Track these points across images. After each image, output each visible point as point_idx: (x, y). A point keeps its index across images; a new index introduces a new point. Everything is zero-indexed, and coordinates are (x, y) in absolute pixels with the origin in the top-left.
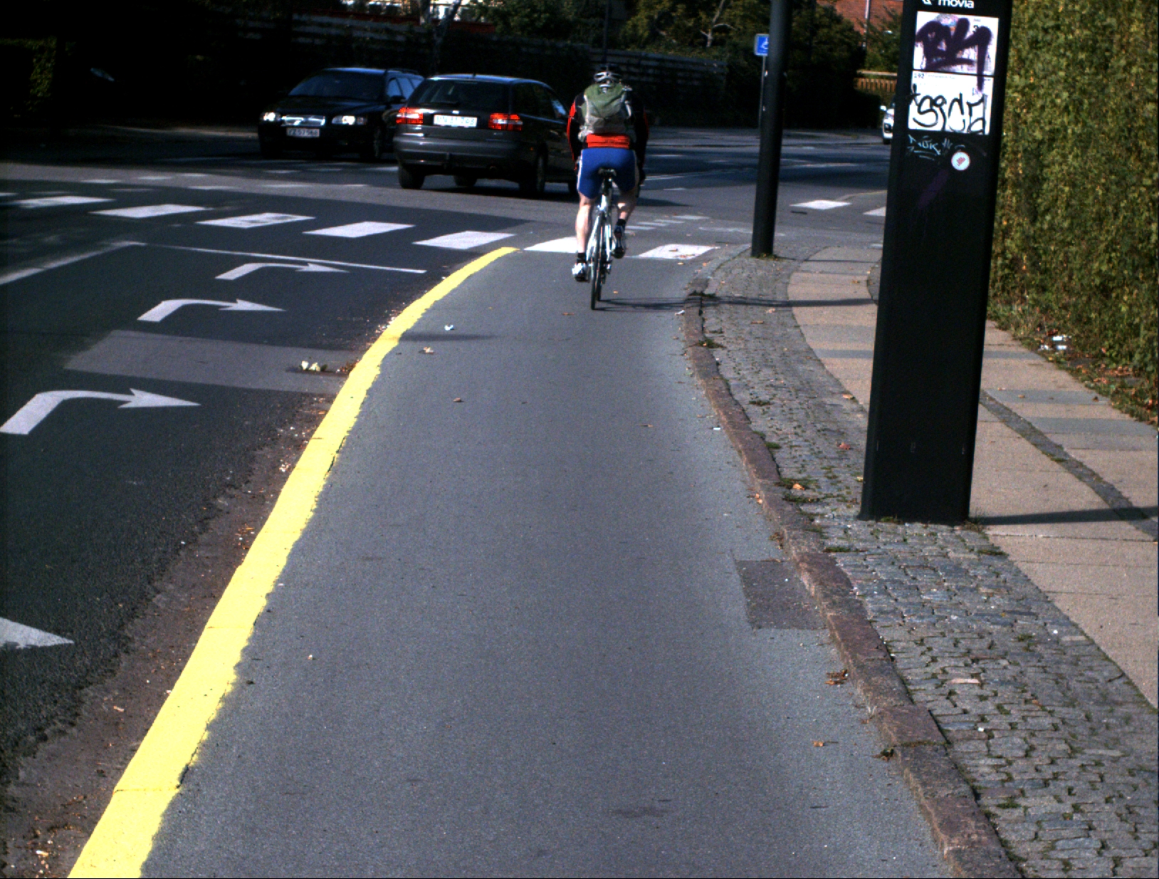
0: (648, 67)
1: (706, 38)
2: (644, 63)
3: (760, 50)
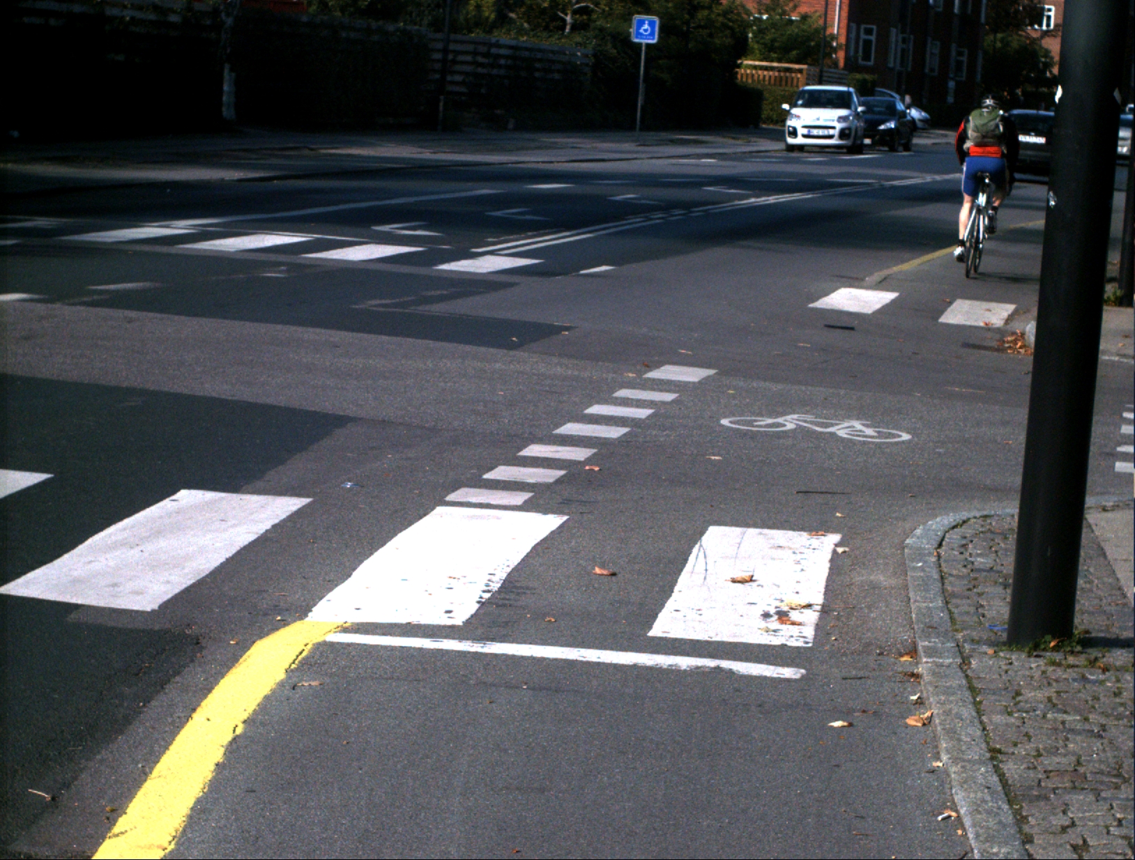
0: (499, 56)
1: (564, 21)
2: (494, 50)
3: (639, 35)
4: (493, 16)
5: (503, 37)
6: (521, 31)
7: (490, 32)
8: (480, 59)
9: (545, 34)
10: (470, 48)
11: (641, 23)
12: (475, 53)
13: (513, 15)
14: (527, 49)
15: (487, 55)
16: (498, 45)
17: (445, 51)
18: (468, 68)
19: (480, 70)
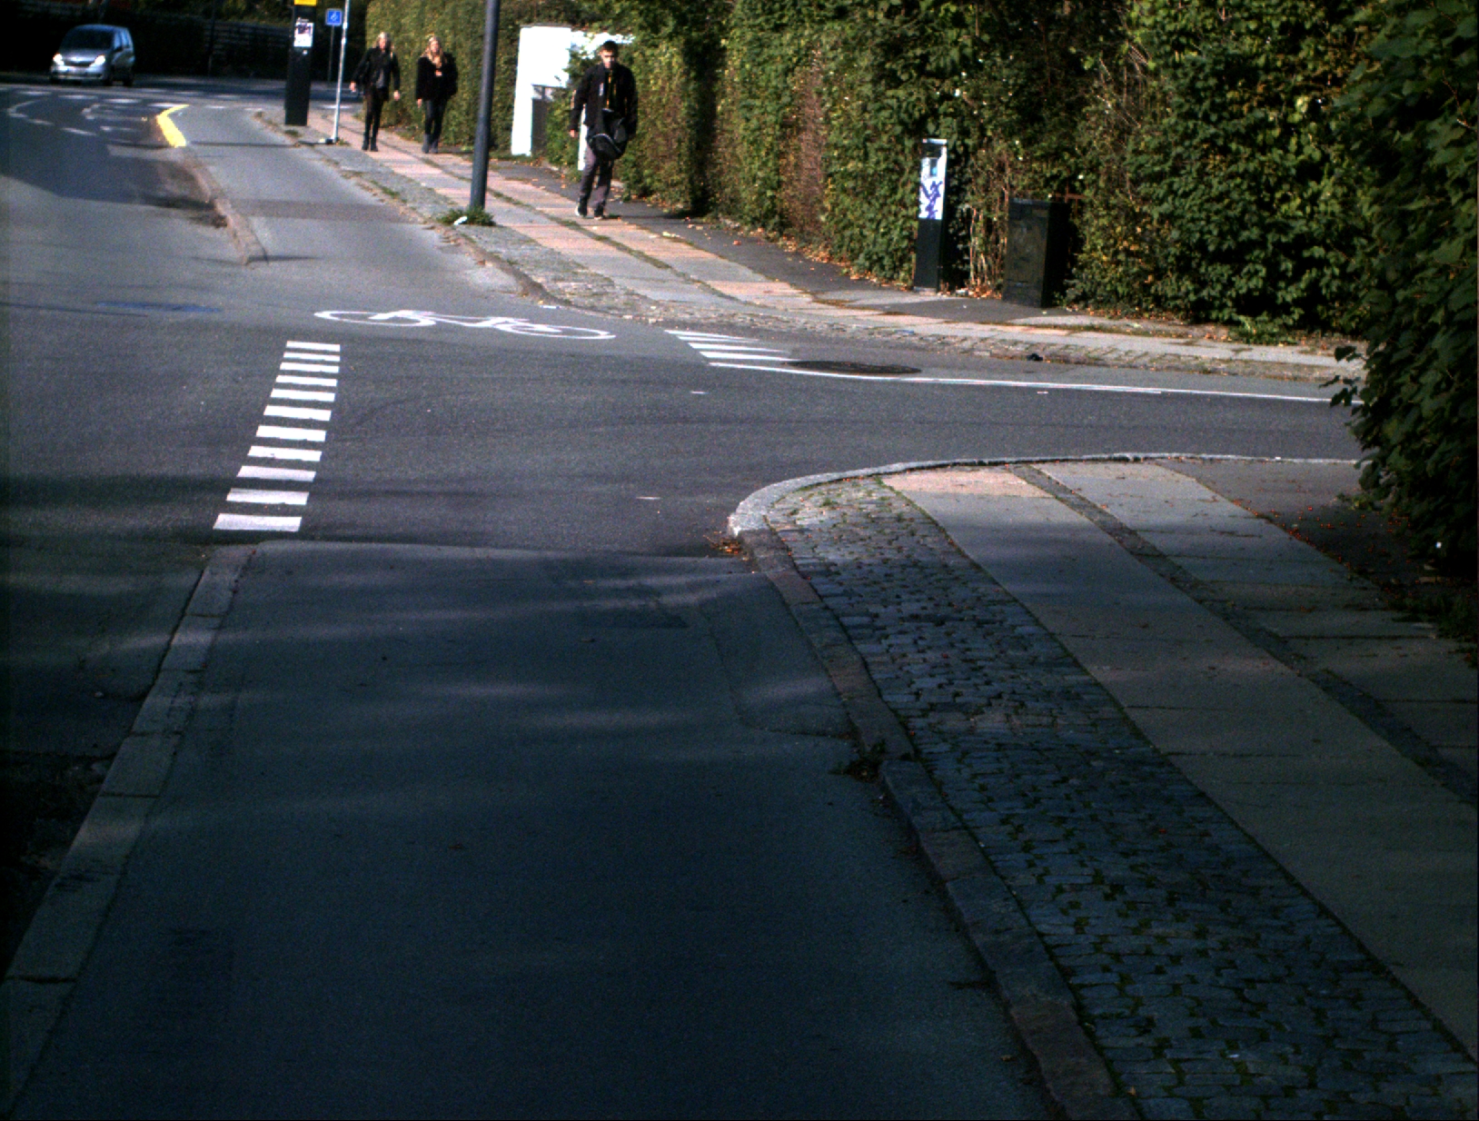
0: (245, 33)
2: (242, 30)
3: (330, 21)
4: (244, 8)
5: (249, 22)
6: (262, 18)
7: (242, 18)
8: (233, 35)
9: (277, 19)
10: (227, 28)
11: (331, 14)
12: (230, 32)
13: (258, 6)
14: (265, 30)
15: (238, 32)
16: (243, 27)
17: (213, 30)
18: (227, 41)
19: (234, 42)
